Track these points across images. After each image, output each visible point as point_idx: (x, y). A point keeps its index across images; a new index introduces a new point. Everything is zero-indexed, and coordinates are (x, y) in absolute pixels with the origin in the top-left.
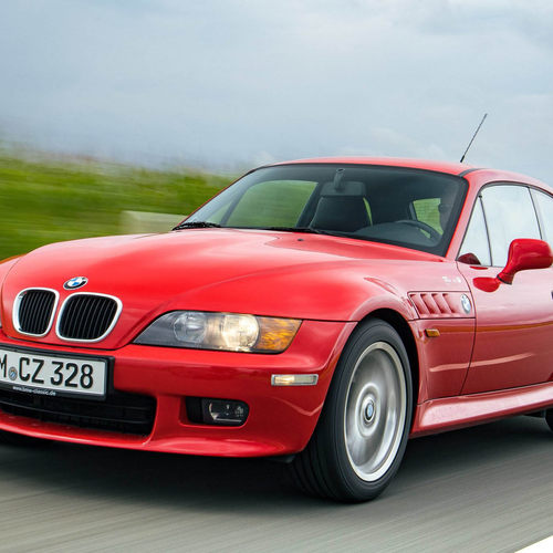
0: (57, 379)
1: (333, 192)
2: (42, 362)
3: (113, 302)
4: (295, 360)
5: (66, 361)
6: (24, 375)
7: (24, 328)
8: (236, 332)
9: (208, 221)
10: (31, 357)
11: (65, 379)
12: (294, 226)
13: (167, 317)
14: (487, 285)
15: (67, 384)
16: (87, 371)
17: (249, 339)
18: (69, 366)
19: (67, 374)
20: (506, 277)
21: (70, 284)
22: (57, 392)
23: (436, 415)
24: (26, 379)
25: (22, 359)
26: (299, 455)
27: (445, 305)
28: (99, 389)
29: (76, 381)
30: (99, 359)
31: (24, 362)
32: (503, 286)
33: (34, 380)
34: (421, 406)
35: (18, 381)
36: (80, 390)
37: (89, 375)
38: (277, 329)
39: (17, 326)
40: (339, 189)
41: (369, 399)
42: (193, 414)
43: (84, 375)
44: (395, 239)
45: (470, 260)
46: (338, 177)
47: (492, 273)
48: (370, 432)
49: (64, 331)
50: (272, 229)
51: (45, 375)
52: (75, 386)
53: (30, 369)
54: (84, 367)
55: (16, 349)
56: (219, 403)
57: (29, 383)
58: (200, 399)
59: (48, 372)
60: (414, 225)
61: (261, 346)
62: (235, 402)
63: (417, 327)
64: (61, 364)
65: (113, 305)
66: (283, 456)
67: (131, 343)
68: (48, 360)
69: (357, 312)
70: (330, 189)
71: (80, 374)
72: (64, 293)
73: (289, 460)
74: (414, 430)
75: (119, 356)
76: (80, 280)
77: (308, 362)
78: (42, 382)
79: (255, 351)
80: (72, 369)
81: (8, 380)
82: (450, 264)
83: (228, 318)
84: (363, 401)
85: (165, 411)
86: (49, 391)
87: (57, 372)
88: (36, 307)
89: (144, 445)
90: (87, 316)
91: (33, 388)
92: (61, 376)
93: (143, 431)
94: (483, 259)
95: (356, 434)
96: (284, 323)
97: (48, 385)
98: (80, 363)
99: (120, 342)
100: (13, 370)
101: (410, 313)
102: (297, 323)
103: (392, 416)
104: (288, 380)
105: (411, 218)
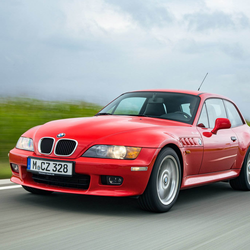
0: (55, 170)
1: (152, 102)
2: (49, 164)
3: (75, 142)
4: (139, 162)
5: (58, 163)
6: (43, 168)
7: (42, 151)
8: (118, 152)
9: (107, 113)
10: (45, 162)
11: (58, 169)
12: (138, 114)
13: (94, 147)
14: (208, 135)
15: (58, 171)
16: (66, 166)
17: (123, 155)
18: (59, 165)
19: (58, 167)
20: (214, 132)
21: (59, 136)
22: (55, 174)
23: (189, 181)
24: (43, 170)
25: (42, 163)
26: (141, 196)
27: (192, 142)
28: (70, 173)
29: (62, 170)
30: (70, 162)
31: (43, 164)
32: (213, 135)
33: (46, 170)
34: (184, 178)
35: (41, 170)
36: (63, 173)
37: (66, 168)
38: (133, 151)
39: (40, 151)
40: (154, 101)
41: (166, 175)
42: (103, 181)
43: (65, 168)
44: (174, 119)
45: (202, 126)
46: (154, 96)
47: (209, 131)
48: (166, 187)
49: (57, 153)
50: (131, 115)
51: (50, 168)
52: (61, 172)
53: (45, 166)
54: (64, 165)
55: (40, 159)
56: (113, 177)
57: (45, 171)
58: (106, 176)
59: (52, 167)
60: (182, 114)
61: (127, 157)
62: (118, 177)
63: (183, 150)
64: (56, 164)
65: (75, 143)
66: (135, 196)
67: (81, 156)
68: (51, 163)
69: (161, 145)
70: (151, 101)
71: (63, 168)
72: (57, 139)
73: (137, 198)
74: (182, 187)
75: (77, 161)
76: (62, 134)
77: (144, 163)
78: (49, 171)
79: (125, 159)
80: (60, 166)
81: (37, 170)
82: (194, 127)
83: (116, 147)
84: (164, 177)
85: (94, 180)
86: (52, 174)
87: (55, 167)
88: (46, 144)
89: (86, 193)
90: (65, 147)
91: (46, 173)
92: (56, 168)
93: (86, 188)
94: (206, 125)
95: (161, 188)
96: (135, 149)
97: (51, 172)
98: (63, 164)
99: (77, 156)
100: (39, 166)
101: (180, 145)
102: (140, 149)
103: (174, 182)
104: (137, 169)
105: (181, 111)
